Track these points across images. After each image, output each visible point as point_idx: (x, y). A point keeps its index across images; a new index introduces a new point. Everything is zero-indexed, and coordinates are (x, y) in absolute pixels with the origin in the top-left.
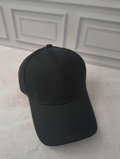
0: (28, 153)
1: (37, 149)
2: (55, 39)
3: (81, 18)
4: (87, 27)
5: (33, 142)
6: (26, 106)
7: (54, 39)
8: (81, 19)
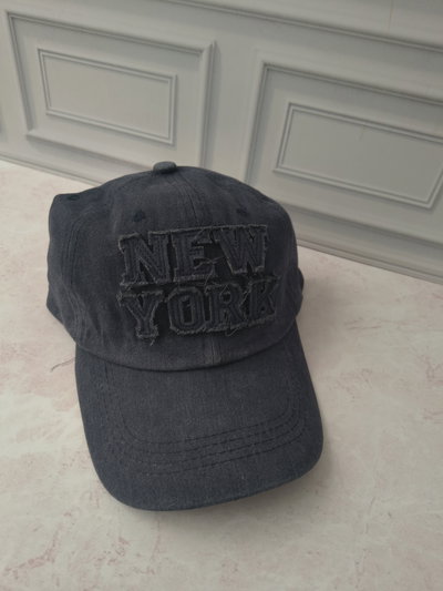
0: (11, 572)
1: (46, 557)
2: (171, 142)
3: (265, 65)
4: (290, 104)
5: (36, 530)
6: (29, 392)
7: (169, 139)
8: (269, 69)
